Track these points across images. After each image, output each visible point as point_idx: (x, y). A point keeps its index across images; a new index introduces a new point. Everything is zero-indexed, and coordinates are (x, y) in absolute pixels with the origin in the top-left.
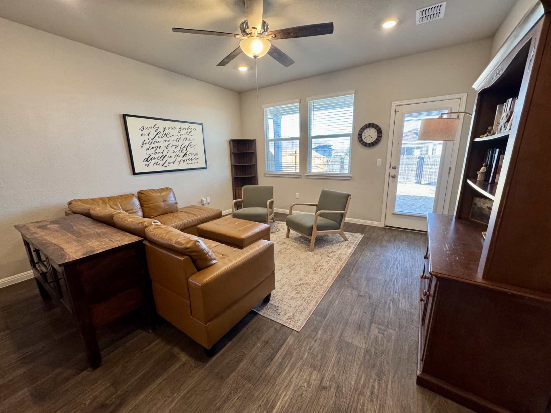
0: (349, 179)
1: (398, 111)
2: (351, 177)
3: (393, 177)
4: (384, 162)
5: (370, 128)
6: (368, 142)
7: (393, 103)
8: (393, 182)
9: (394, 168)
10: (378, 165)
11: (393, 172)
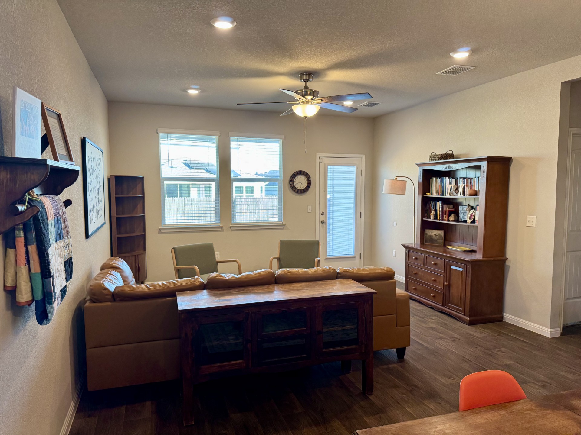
0: (283, 227)
1: (322, 162)
2: (284, 225)
3: (322, 222)
4: (314, 209)
5: (300, 175)
6: (299, 188)
7: (317, 154)
8: (323, 227)
9: (322, 214)
10: (309, 211)
11: (322, 218)
